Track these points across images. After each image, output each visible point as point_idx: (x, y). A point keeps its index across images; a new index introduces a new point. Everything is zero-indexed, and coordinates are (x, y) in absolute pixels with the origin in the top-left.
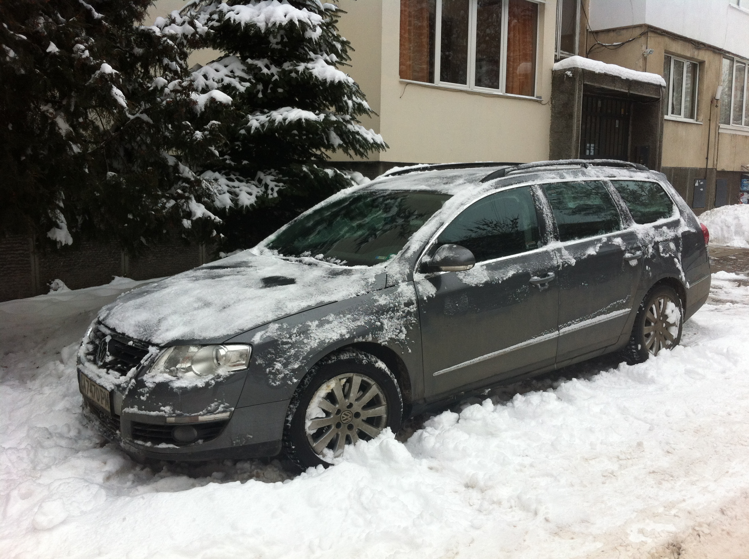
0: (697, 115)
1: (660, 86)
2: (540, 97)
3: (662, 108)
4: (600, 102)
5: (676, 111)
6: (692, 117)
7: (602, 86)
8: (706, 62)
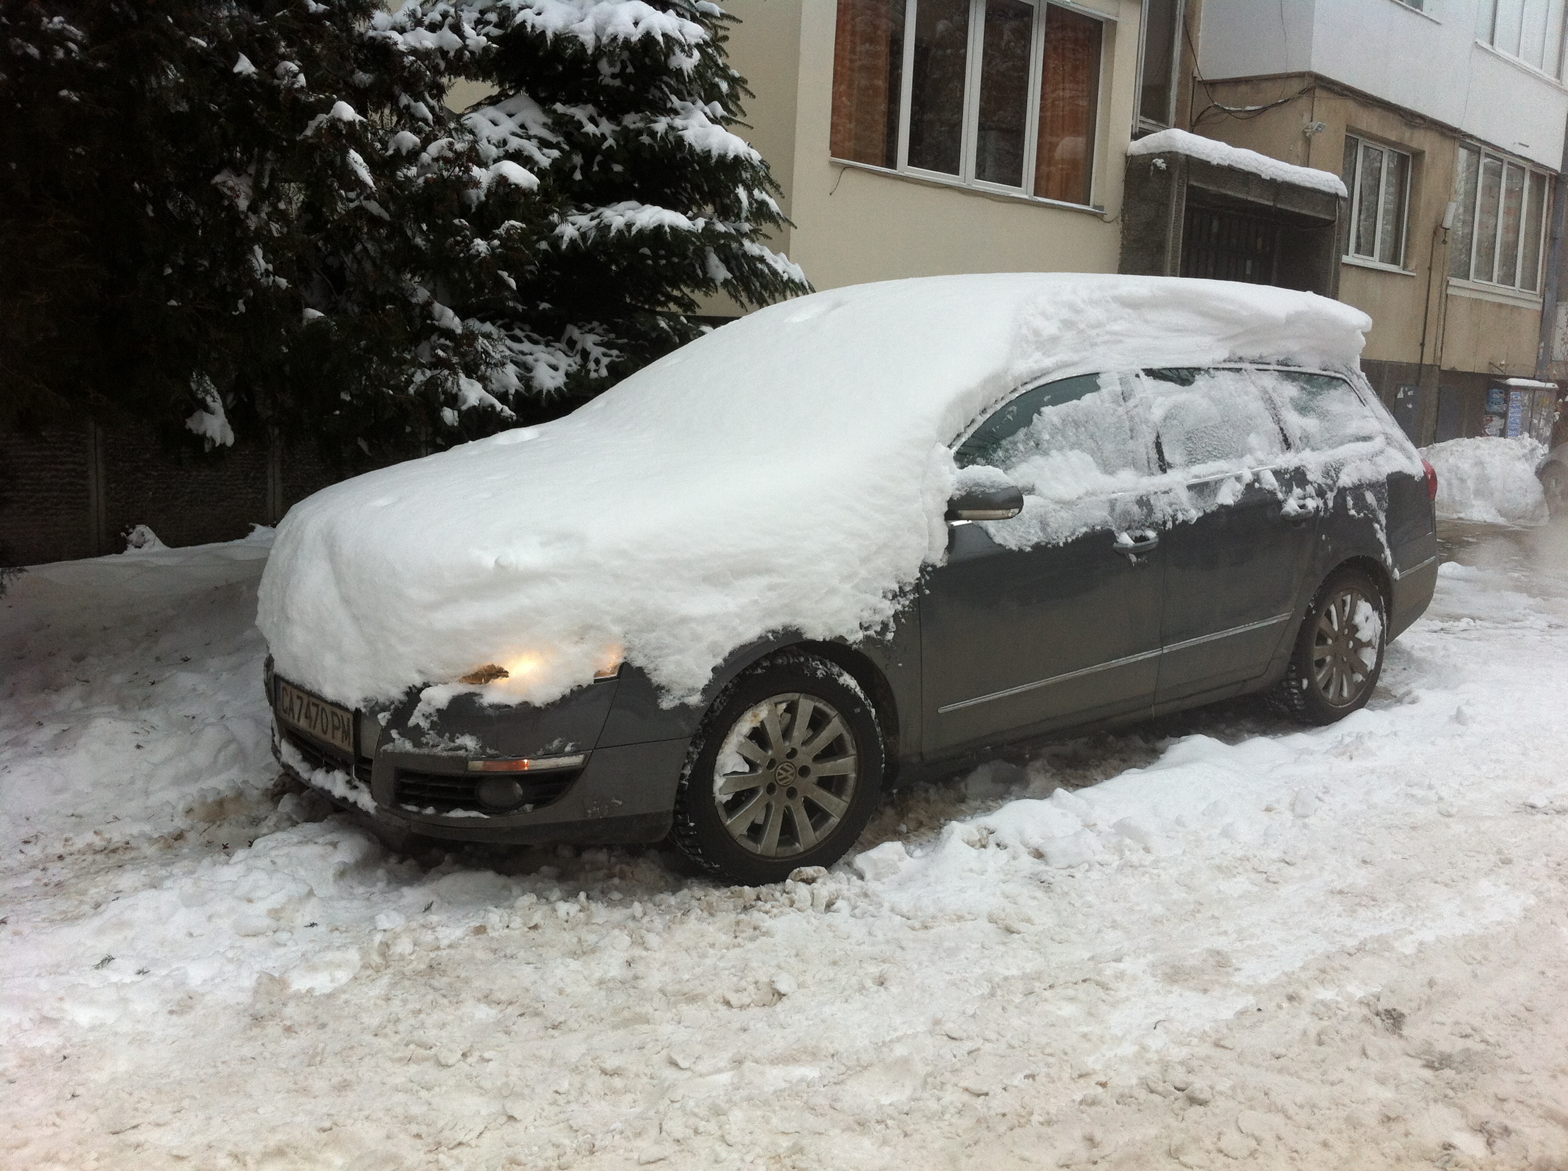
0: (1406, 257)
1: (1336, 196)
2: (1101, 208)
3: (1339, 240)
4: (1215, 223)
5: (1365, 247)
6: (1395, 260)
7: (1223, 191)
8: (1427, 154)
